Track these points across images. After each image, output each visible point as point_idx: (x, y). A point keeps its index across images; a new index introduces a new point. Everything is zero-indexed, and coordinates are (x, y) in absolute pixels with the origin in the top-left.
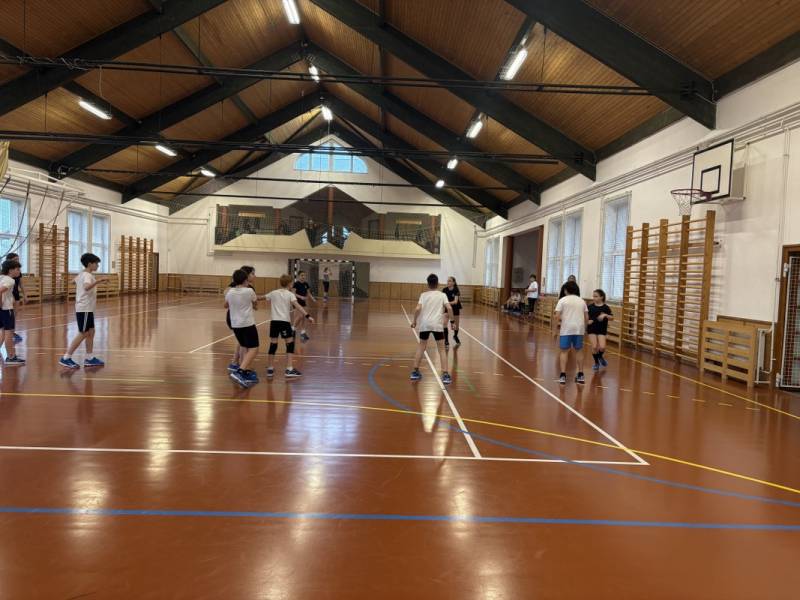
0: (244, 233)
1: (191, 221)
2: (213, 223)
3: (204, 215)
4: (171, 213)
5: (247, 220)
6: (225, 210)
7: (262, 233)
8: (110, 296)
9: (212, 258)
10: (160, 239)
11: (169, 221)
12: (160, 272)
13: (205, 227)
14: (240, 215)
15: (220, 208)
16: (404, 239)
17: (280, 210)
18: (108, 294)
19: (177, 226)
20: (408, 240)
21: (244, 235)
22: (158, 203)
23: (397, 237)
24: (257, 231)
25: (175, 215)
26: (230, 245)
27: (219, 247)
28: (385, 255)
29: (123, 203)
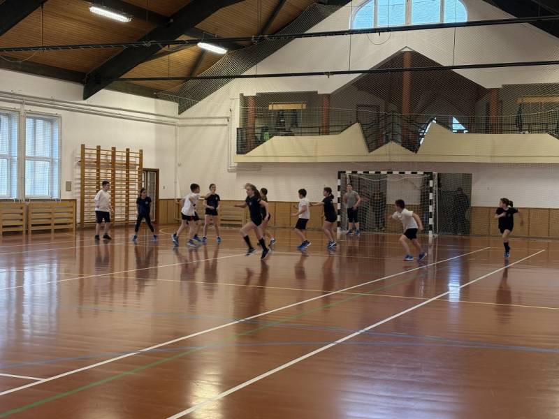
1: (206, 122)
2: (236, 123)
3: (224, 112)
4: (181, 111)
5: (281, 114)
6: (251, 102)
7: (301, 134)
8: (56, 231)
9: (235, 174)
10: (159, 150)
11: (179, 122)
12: (160, 197)
13: (226, 127)
14: (270, 107)
15: (245, 100)
16: (530, 131)
17: (328, 96)
18: (53, 228)
19: (190, 130)
20: (539, 131)
21: (275, 138)
22: (156, 97)
23: (519, 126)
25: (186, 114)
26: (257, 154)
27: (243, 158)
28: (497, 160)
29: (85, 98)
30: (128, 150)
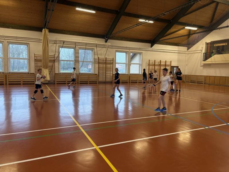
0: (216, 54)
1: (195, 52)
2: (204, 51)
3: (200, 49)
4: (188, 49)
6: (209, 44)
7: (225, 53)
9: (202, 68)
10: (179, 61)
11: (187, 53)
13: (200, 53)
14: (215, 45)
15: (207, 44)
19: (191, 54)
24: (222, 52)
25: (190, 50)
26: (209, 61)
27: (204, 62)
29: (151, 47)
30: (166, 61)
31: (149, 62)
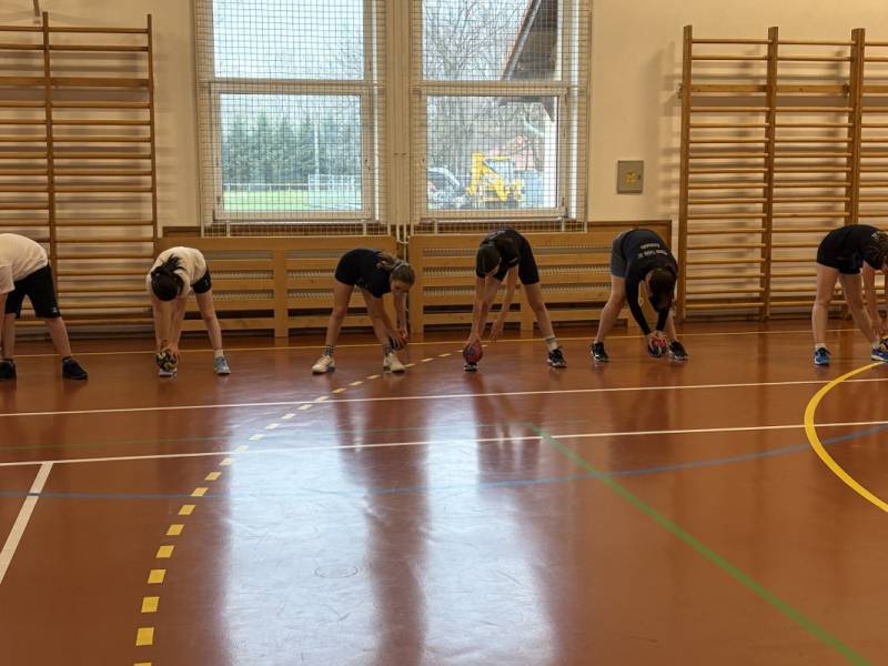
31: (688, 59)
